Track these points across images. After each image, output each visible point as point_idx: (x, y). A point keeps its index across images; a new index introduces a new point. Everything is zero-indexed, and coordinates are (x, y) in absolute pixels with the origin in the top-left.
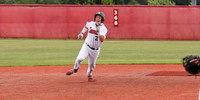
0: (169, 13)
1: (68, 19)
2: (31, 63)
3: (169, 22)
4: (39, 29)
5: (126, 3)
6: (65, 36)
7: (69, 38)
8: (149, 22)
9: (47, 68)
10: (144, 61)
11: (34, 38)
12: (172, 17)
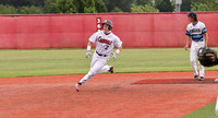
0: (152, 20)
1: (51, 29)
2: (13, 74)
3: (153, 30)
4: (21, 39)
5: (109, 11)
6: (48, 45)
7: (51, 48)
8: (133, 30)
9: (31, 78)
10: (129, 69)
11: (16, 48)
12: (156, 24)
